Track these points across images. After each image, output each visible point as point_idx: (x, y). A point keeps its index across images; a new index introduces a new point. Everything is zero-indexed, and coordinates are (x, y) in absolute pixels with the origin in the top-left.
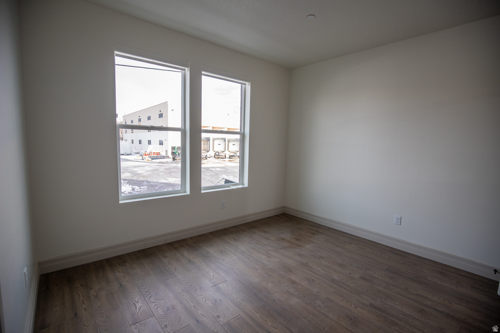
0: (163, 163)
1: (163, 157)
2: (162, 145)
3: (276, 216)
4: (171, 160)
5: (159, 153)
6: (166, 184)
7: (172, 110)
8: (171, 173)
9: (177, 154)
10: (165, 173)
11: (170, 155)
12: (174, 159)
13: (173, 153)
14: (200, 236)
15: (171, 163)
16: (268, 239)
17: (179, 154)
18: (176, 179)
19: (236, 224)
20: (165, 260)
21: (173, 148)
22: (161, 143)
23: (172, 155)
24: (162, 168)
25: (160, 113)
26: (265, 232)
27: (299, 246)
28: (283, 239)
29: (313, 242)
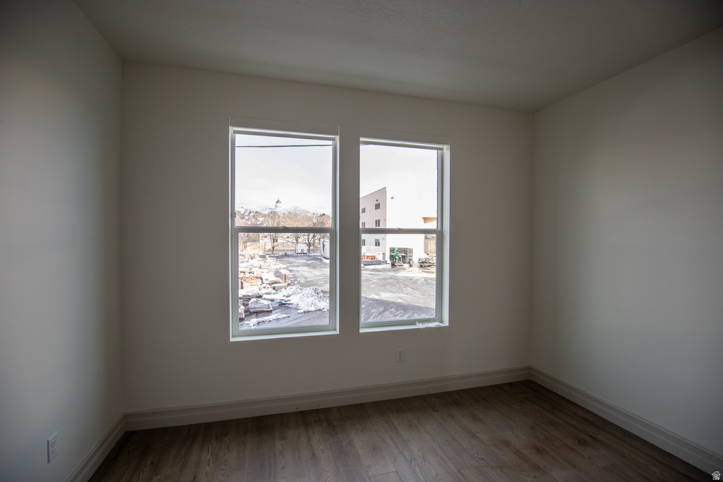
0: (377, 271)
1: (379, 263)
2: (379, 245)
3: (511, 385)
4: (389, 266)
5: (374, 256)
6: (376, 300)
7: (392, 198)
8: (386, 285)
9: (397, 258)
10: (378, 284)
11: (388, 259)
12: (393, 265)
13: (392, 257)
14: (356, 406)
15: (389, 271)
16: (473, 436)
17: (400, 258)
18: (391, 294)
19: (425, 393)
20: (279, 444)
21: (392, 250)
22: (377, 244)
23: (391, 259)
24: (375, 278)
25: (377, 203)
26: (475, 419)
27: (538, 469)
28: (507, 444)
29: (574, 466)
